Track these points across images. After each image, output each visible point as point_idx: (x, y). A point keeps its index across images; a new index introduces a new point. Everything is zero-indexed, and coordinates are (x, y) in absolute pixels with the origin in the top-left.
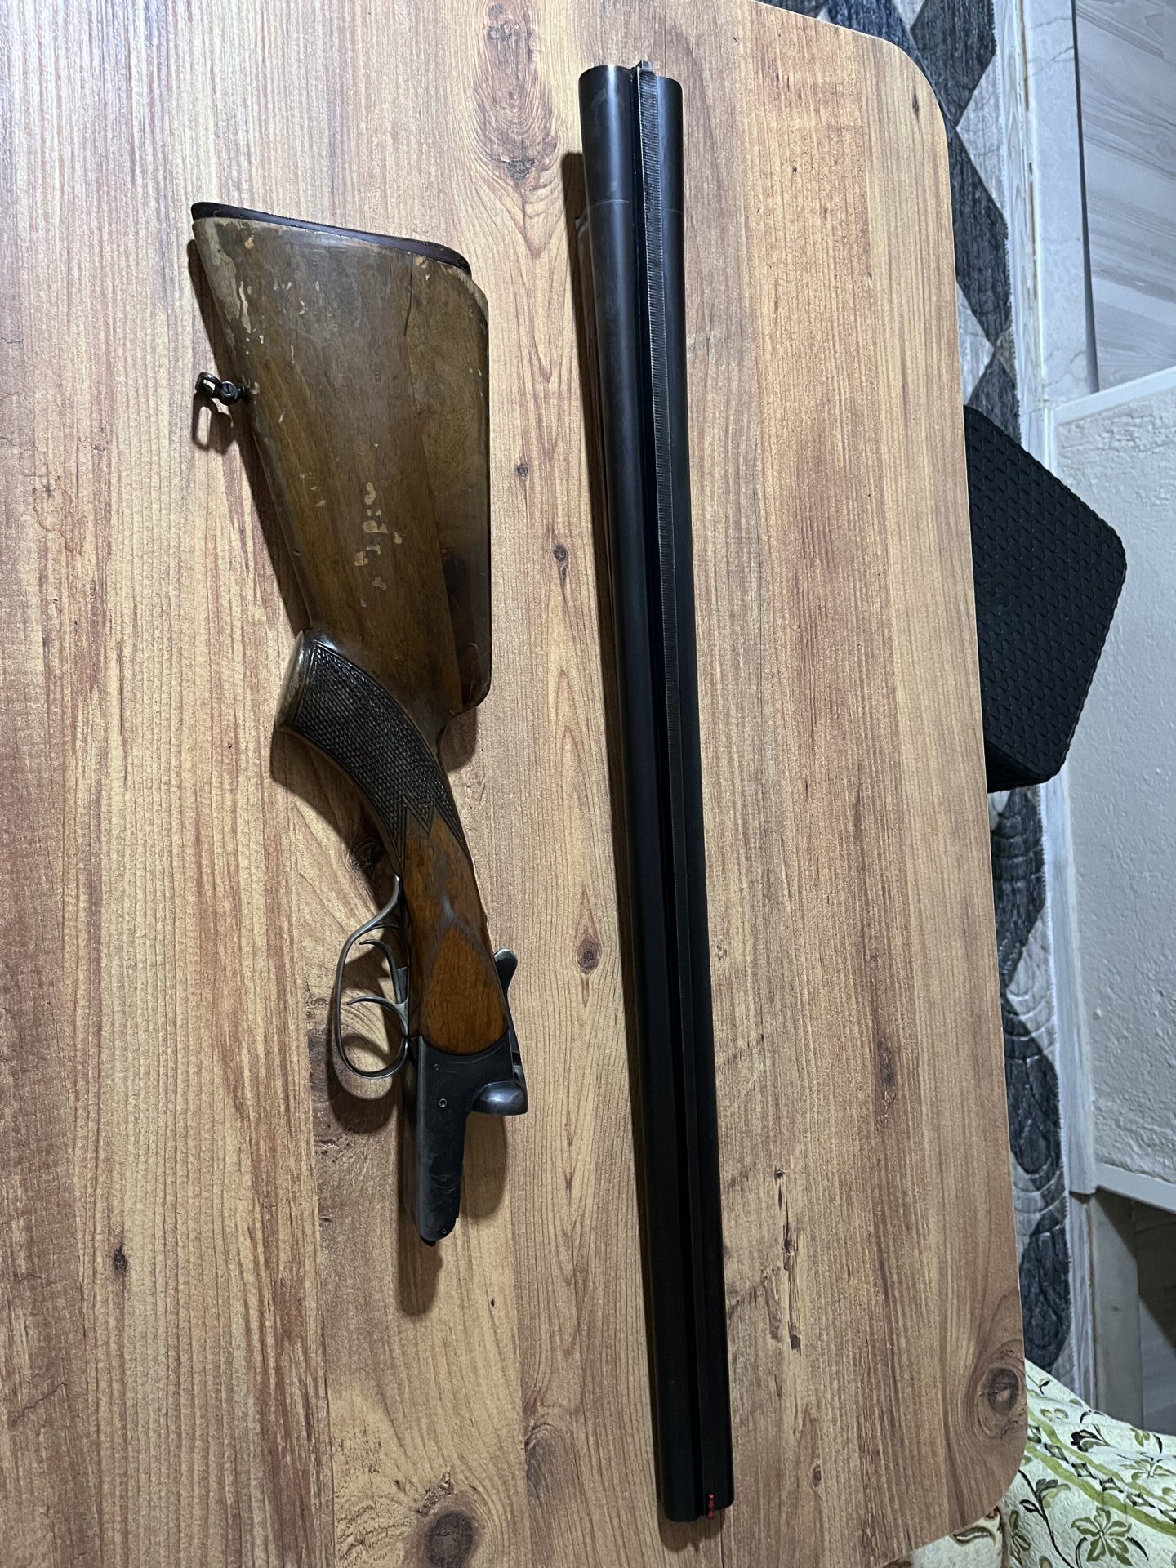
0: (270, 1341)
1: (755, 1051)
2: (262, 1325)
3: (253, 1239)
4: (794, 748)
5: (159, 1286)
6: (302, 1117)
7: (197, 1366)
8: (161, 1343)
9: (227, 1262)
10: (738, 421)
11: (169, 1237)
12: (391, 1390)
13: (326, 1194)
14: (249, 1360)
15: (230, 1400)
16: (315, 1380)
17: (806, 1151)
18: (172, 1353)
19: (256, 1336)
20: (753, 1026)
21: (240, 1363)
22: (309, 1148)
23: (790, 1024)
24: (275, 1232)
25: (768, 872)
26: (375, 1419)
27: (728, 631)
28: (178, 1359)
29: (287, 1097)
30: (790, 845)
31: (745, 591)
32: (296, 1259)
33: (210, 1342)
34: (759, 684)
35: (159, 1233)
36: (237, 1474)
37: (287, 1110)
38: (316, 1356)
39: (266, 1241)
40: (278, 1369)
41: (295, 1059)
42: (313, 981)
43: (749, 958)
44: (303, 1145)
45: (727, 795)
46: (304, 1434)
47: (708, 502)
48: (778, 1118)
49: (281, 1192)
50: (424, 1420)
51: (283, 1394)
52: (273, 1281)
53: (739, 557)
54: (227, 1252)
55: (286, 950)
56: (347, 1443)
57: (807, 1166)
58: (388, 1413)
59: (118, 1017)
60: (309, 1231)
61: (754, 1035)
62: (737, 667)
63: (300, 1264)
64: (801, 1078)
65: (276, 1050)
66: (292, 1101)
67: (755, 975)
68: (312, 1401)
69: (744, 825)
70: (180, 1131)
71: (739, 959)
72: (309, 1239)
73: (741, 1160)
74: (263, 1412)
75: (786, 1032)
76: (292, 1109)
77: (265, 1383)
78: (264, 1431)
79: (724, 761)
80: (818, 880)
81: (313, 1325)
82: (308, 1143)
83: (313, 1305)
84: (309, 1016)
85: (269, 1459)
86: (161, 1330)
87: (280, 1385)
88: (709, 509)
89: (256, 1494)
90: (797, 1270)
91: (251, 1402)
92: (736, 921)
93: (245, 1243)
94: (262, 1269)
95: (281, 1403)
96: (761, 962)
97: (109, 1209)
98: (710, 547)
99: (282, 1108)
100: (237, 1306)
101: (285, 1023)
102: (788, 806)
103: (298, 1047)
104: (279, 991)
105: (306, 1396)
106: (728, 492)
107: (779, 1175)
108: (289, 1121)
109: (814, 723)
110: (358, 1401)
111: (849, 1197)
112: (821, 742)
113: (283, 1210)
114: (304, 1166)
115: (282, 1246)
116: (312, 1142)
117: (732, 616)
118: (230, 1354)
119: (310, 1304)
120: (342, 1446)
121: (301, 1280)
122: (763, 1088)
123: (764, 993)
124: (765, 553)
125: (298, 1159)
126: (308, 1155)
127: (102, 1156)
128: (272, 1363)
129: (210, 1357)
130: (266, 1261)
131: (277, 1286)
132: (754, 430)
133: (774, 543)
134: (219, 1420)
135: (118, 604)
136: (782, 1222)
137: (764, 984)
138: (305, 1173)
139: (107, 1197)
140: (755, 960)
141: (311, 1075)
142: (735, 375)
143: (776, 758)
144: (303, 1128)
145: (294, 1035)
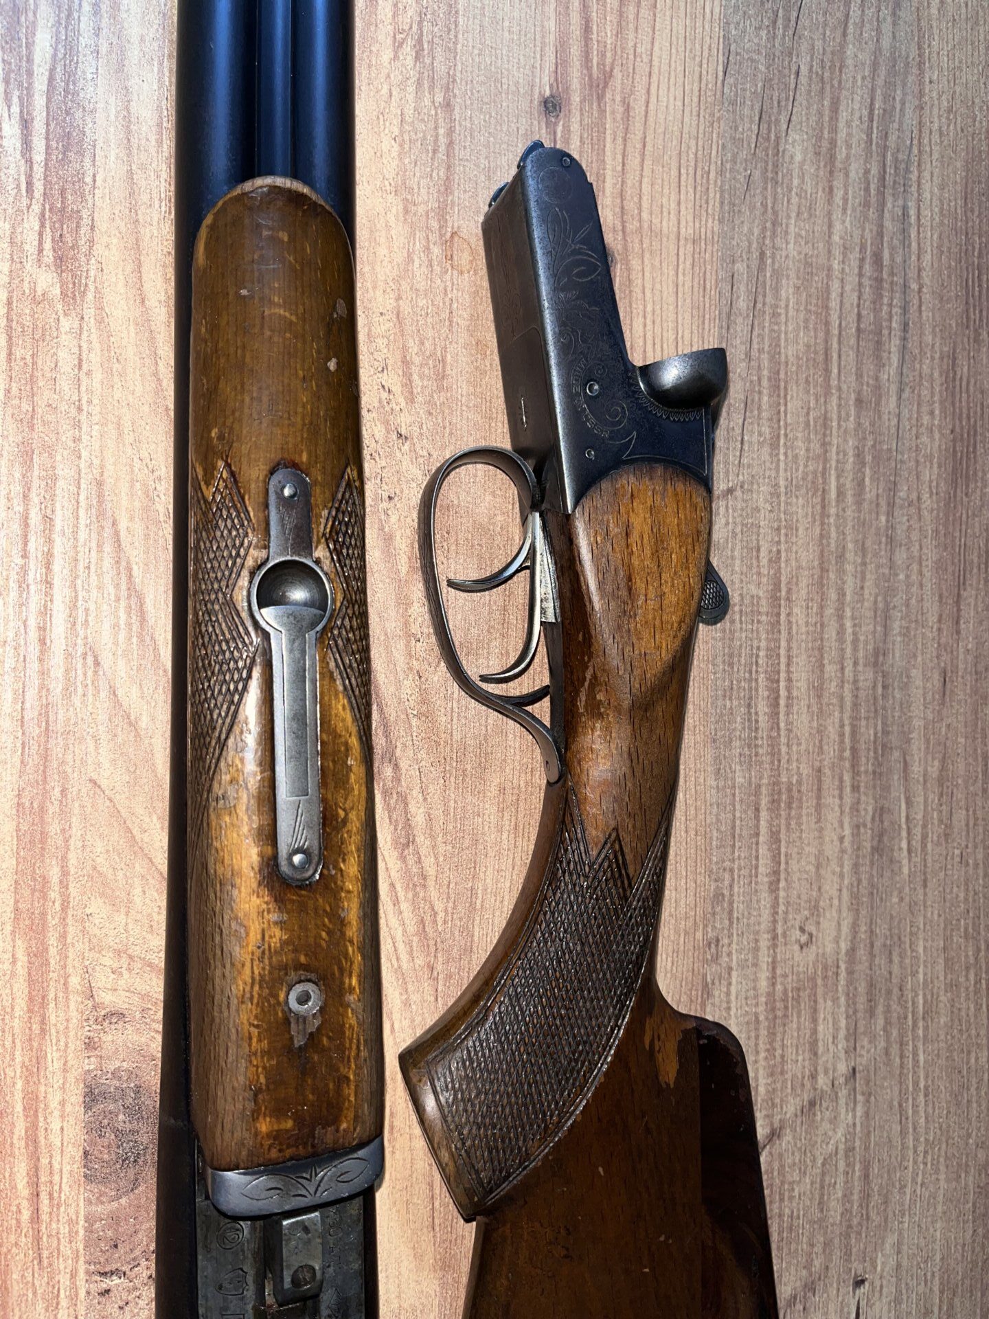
1: (843, 1093)
4: (932, 619)
6: (64, 1230)
10: (887, 98)
17: (900, 1243)
20: (842, 1055)
22: (74, 1287)
23: (895, 1050)
25: (881, 812)
27: (851, 425)
30: (916, 769)
31: (880, 365)
34: (890, 514)
37: (36, 1217)
41: (56, 1125)
42: (102, 979)
43: (844, 946)
44: (64, 1280)
45: (833, 686)
47: (837, 214)
48: (866, 1196)
53: (876, 311)
55: (52, 921)
57: (899, 1266)
61: (842, 1068)
62: (861, 484)
64: (903, 1133)
65: (19, 1108)
66: (46, 1202)
67: (850, 972)
69: (854, 733)
71: (830, 948)
73: (808, 1266)
75: (888, 1063)
76: (45, 1217)
79: (831, 632)
80: (949, 826)
82: (73, 1275)
84: (90, 1044)
88: (838, 227)
92: (830, 888)
96: (862, 953)
98: (835, 286)
99: (26, 1215)
101: (39, 1060)
102: (917, 710)
103: (62, 1103)
104: (31, 999)
106: (867, 204)
107: (859, 1283)
108: (38, 1239)
109: (961, 584)
111: (951, 1306)
112: (968, 613)
116: (82, 1275)
117: (859, 401)
122: (850, 1150)
123: (862, 1000)
124: (913, 309)
132: (910, 118)
133: (927, 297)
137: (862, 988)
140: (852, 951)
141: (86, 1153)
142: (887, 28)
143: (906, 633)
144: (66, 1250)
145: (57, 1081)
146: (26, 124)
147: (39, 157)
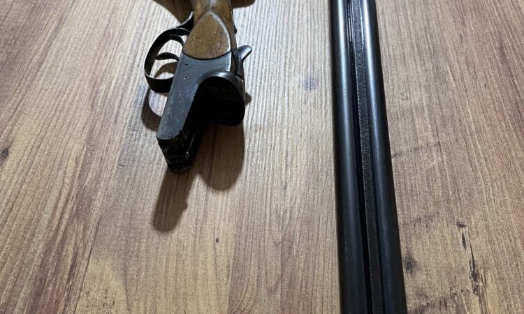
0: (66, 216)
2: (65, 206)
3: (77, 163)
4: (451, 22)
5: (19, 171)
7: (20, 216)
8: (7, 197)
9: (59, 169)
11: (34, 150)
12: (132, 270)
13: (125, 153)
14: (50, 222)
15: (30, 241)
16: (85, 247)
17: (484, 216)
18: (10, 204)
19: (59, 211)
20: (431, 136)
21: (44, 222)
24: (91, 163)
25: (436, 67)
26: (116, 285)
28: (11, 209)
29: (120, 107)
30: (453, 59)
32: (97, 179)
33: (33, 205)
35: (30, 147)
36: (15, 285)
38: (90, 234)
39: (83, 166)
40: (65, 232)
43: (425, 103)
44: (121, 129)
46: (66, 277)
48: (457, 190)
49: (101, 146)
50: (150, 299)
51: (62, 248)
52: (80, 187)
54: (60, 165)
56: (92, 294)
58: (125, 284)
60: (110, 168)
63: (98, 182)
68: (79, 258)
71: (418, 102)
72: (108, 172)
74: (47, 253)
77: (54, 238)
78: (43, 266)
80: (475, 76)
81: (94, 216)
83: (99, 205)
85: (38, 283)
86: (9, 191)
87: (63, 241)
89: (20, 303)
91: (41, 246)
93: (71, 163)
94: (77, 178)
95: (59, 253)
96: (435, 106)
97: (11, 131)
100: (55, 193)
102: (449, 43)
105: (76, 255)
107: (461, 226)
110: (108, 269)
113: (98, 154)
114: (118, 138)
115: (91, 170)
118: (41, 215)
119: (98, 204)
120: (88, 294)
121: (96, 190)
123: (439, 121)
125: (116, 134)
126: (122, 134)
128: (62, 228)
129: (29, 213)
130: (80, 175)
131: (82, 188)
134: (19, 249)
136: (469, 258)
137: (438, 117)
138: (117, 141)
139: (13, 125)
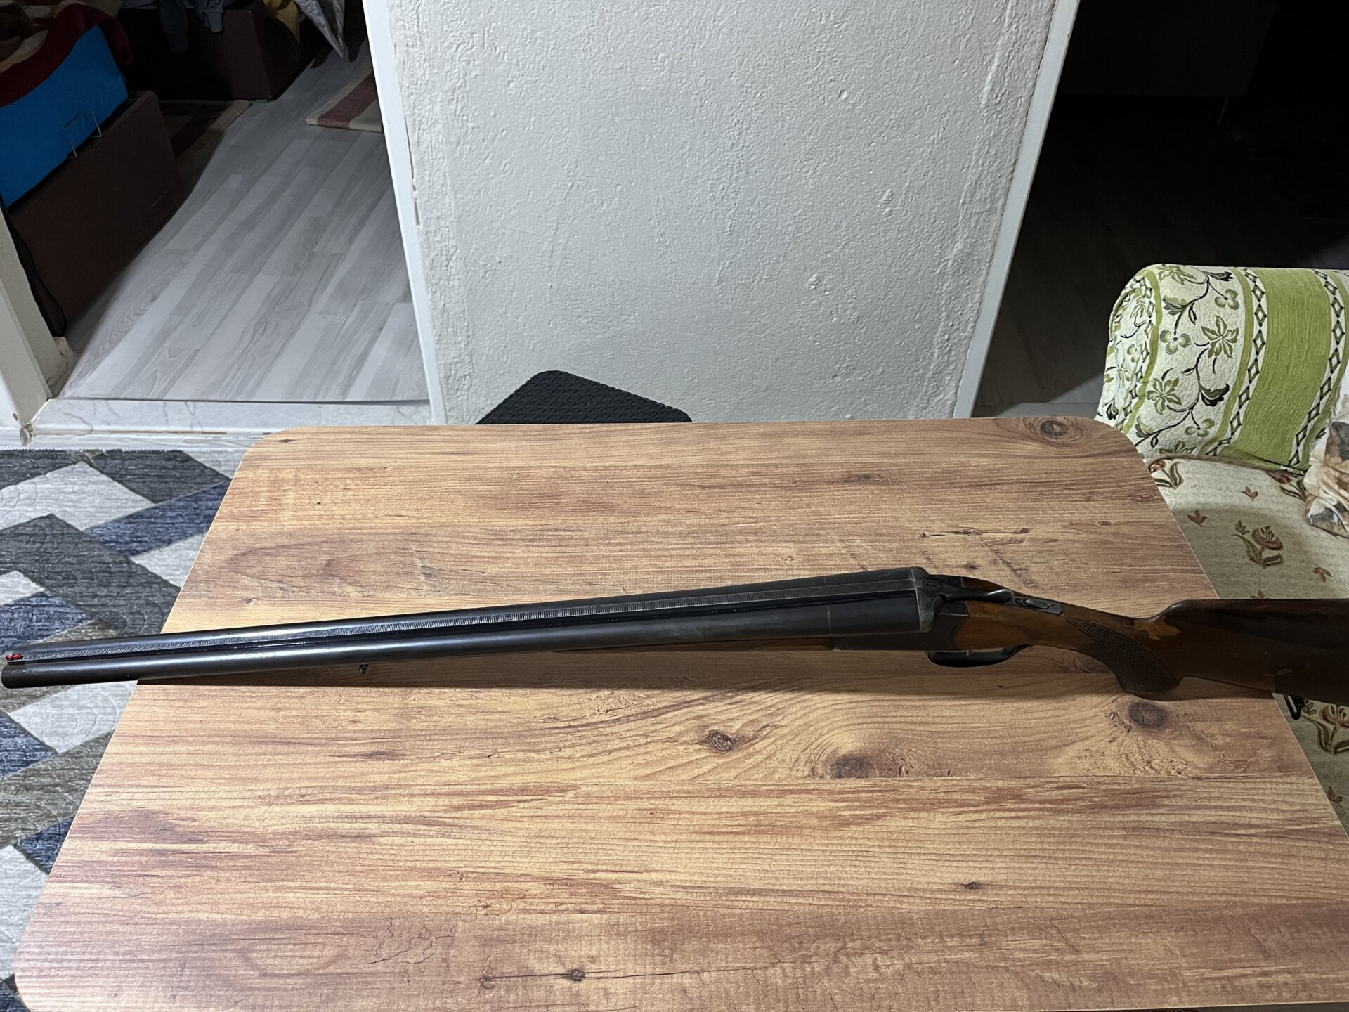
0: (1023, 806)
1: (848, 544)
2: (1013, 810)
3: (960, 813)
4: (667, 517)
5: (989, 865)
6: (884, 783)
7: (1039, 846)
8: (1024, 865)
9: (974, 828)
10: (468, 538)
11: (958, 858)
12: (1054, 742)
13: (933, 772)
14: (1034, 818)
15: (1060, 829)
16: (1048, 783)
17: (910, 521)
18: (1030, 860)
19: (1020, 814)
20: (834, 545)
21: (1037, 823)
22: (904, 781)
23: (832, 526)
24: (956, 801)
25: (741, 533)
26: (1071, 752)
27: (595, 548)
28: (1035, 856)
29: (872, 791)
30: (725, 521)
31: (572, 538)
32: (973, 790)
33: (1024, 838)
34: (628, 533)
35: (955, 864)
36: (1106, 828)
37: (880, 791)
38: (1032, 782)
39: (961, 806)
40: (1040, 803)
41: (848, 786)
42: (800, 774)
43: (792, 545)
44: (901, 783)
45: (695, 552)
46: (1081, 790)
47: (515, 555)
48: (889, 534)
49: (931, 797)
50: (1072, 726)
51: (1057, 800)
52: (986, 803)
53: (551, 540)
54: (968, 828)
55: (781, 788)
56: (1086, 767)
57: (918, 521)
58: (1069, 745)
59: (820, 881)
60: (955, 783)
61: (839, 545)
62: (617, 544)
63: (976, 788)
64: (865, 522)
65: (843, 796)
66: (874, 788)
67: (802, 542)
68: (1060, 785)
69: (710, 544)
70: (892, 850)
71: (793, 550)
72: (961, 783)
73: (915, 554)
74: (1067, 812)
75: (838, 528)
76: (880, 789)
77: (1050, 810)
78: (1079, 812)
79: (674, 553)
80: (747, 508)
81: (1013, 783)
82: (900, 781)
83: (1001, 782)
84: (822, 777)
85: (1096, 810)
86: (1017, 865)
87: (1051, 802)
88: (521, 555)
89: (1119, 818)
90: (982, 528)
91: (1061, 818)
92: (770, 550)
93: (961, 818)
95: (1062, 802)
96: (795, 539)
97: (940, 891)
98: (543, 555)
99: (879, 794)
100: (1001, 823)
101: (826, 790)
102: (702, 521)
103: (842, 784)
105: (1058, 788)
106: (511, 545)
107: (924, 535)
109: (654, 507)
110: (1060, 760)
111: (938, 500)
112: (663, 504)
113: (941, 796)
114: (916, 784)
117: (586, 545)
118: (1031, 828)
119: (1000, 783)
120: (1088, 770)
121: (986, 788)
122: (871, 541)
123: (813, 538)
124: (549, 527)
125: (911, 787)
126: (908, 781)
127: (907, 893)
128: (1037, 806)
129: (1033, 839)
131: (989, 801)
132: (475, 530)
133: (543, 522)
134: (1073, 836)
135: (561, 871)
136: (953, 535)
137: (808, 538)
138: (919, 783)
139: (932, 891)
140: (794, 542)
141: (858, 777)
142: (441, 539)
143: (673, 526)
144: (891, 783)
145: (834, 786)
146: (519, 802)
147: (530, 798)
